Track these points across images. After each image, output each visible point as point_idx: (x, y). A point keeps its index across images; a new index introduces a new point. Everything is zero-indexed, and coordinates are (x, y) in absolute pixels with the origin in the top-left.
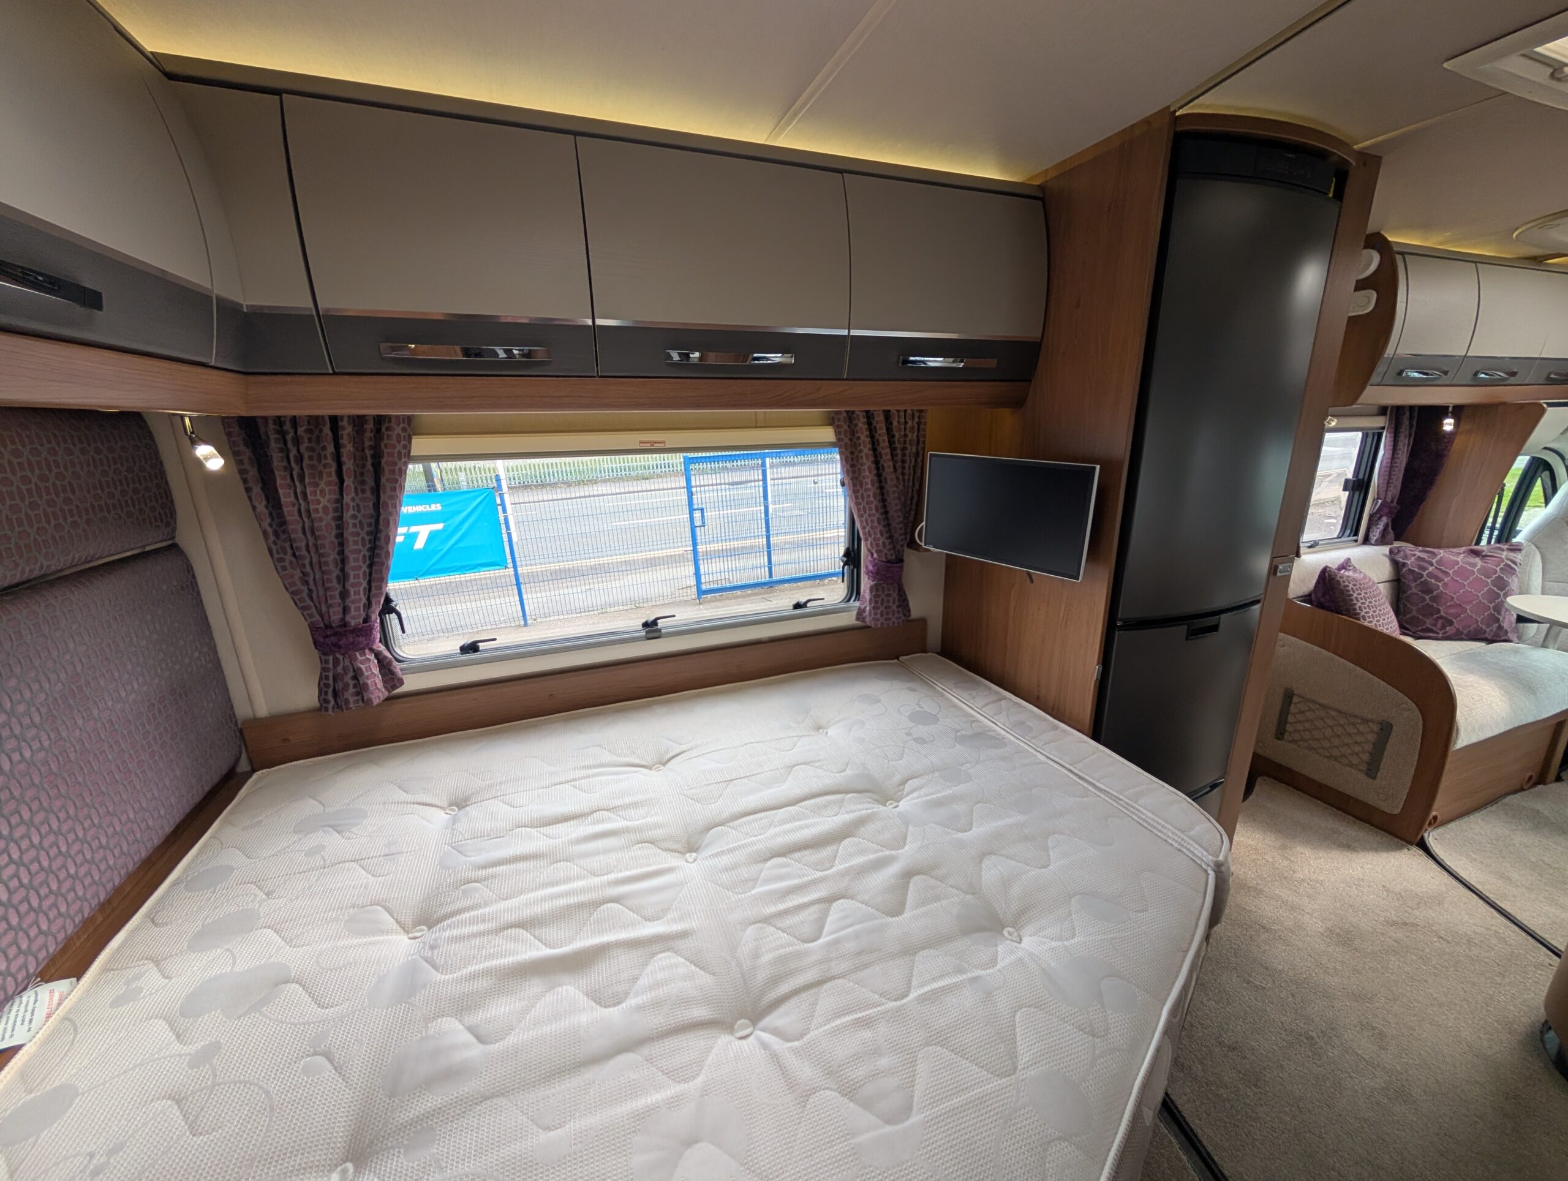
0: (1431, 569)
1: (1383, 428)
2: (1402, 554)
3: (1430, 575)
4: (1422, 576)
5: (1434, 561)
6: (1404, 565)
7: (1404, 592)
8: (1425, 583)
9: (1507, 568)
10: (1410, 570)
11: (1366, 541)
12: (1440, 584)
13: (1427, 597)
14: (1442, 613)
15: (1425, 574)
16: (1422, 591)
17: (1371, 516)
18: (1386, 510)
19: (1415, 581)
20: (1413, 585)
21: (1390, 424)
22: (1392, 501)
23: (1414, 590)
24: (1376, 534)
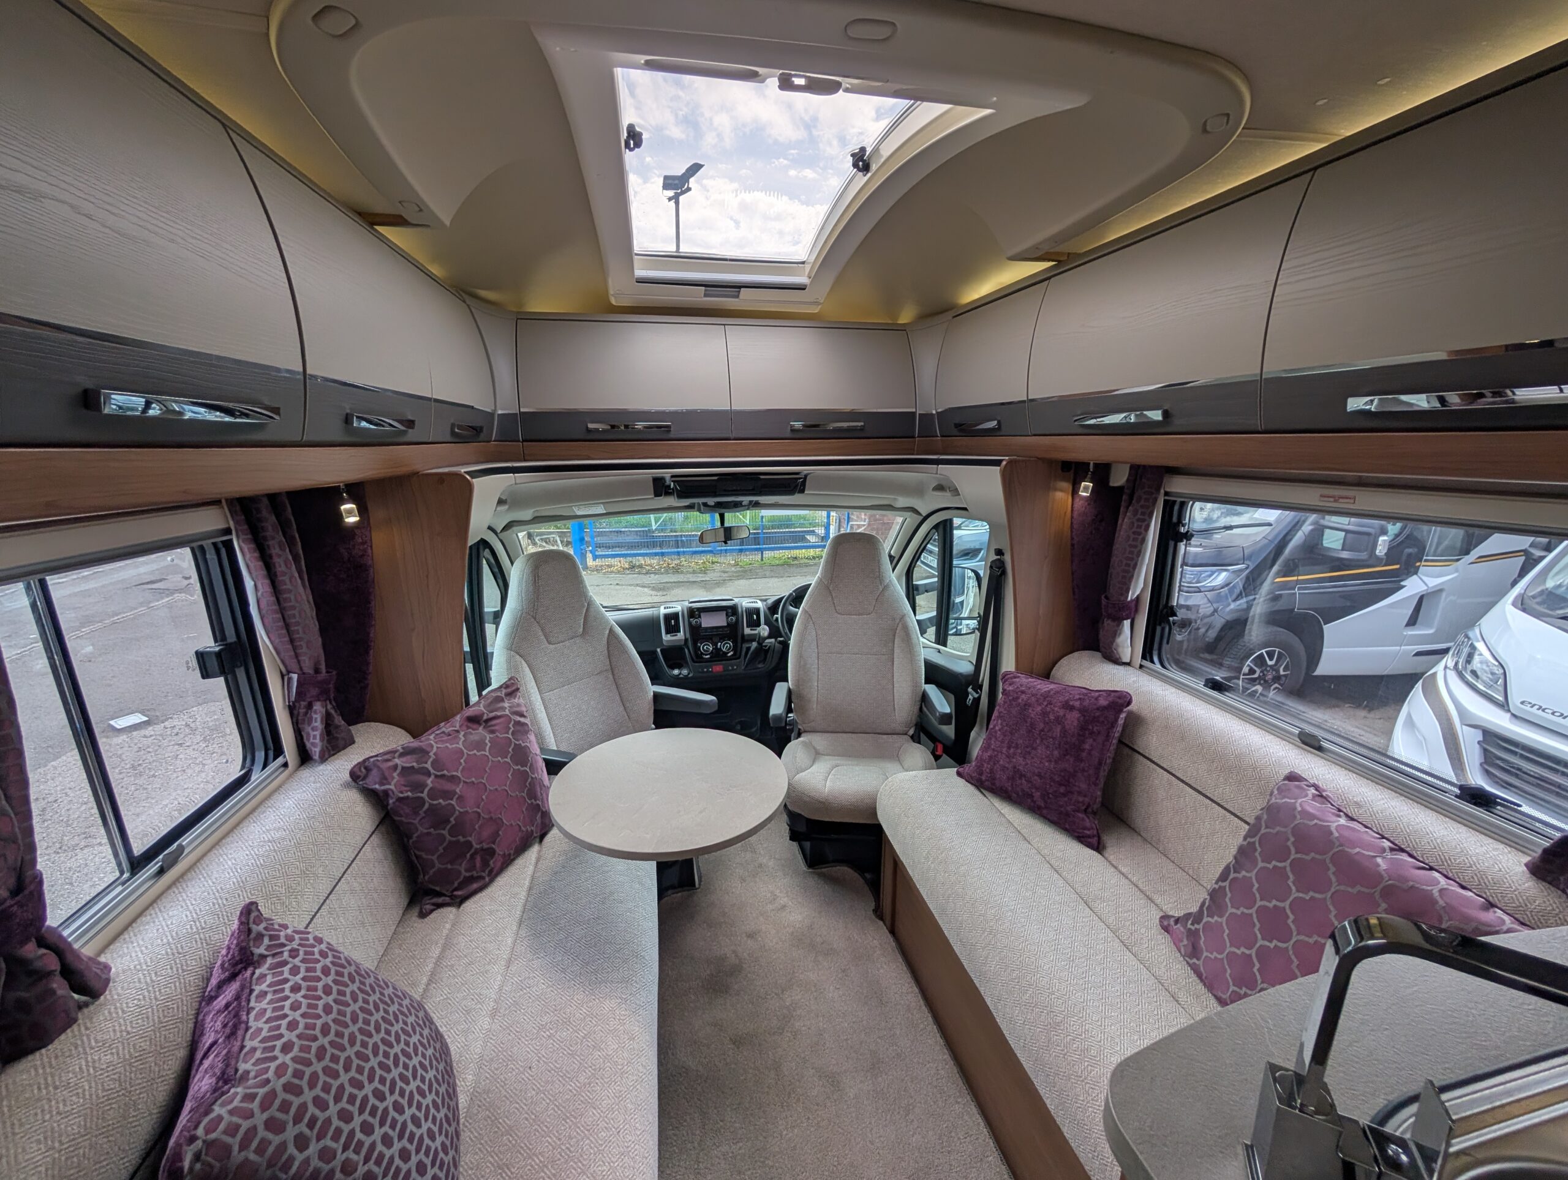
0: (429, 781)
1: (228, 531)
2: (375, 772)
3: (433, 794)
4: (422, 801)
5: (428, 766)
6: (386, 793)
7: (409, 837)
8: (433, 810)
9: (518, 728)
10: (400, 800)
11: (305, 758)
12: (453, 802)
13: (445, 832)
14: (476, 846)
15: (424, 795)
16: (435, 827)
17: (292, 709)
18: (314, 691)
19: (416, 813)
20: (416, 822)
21: (236, 523)
22: (317, 671)
23: (422, 830)
24: (315, 742)
